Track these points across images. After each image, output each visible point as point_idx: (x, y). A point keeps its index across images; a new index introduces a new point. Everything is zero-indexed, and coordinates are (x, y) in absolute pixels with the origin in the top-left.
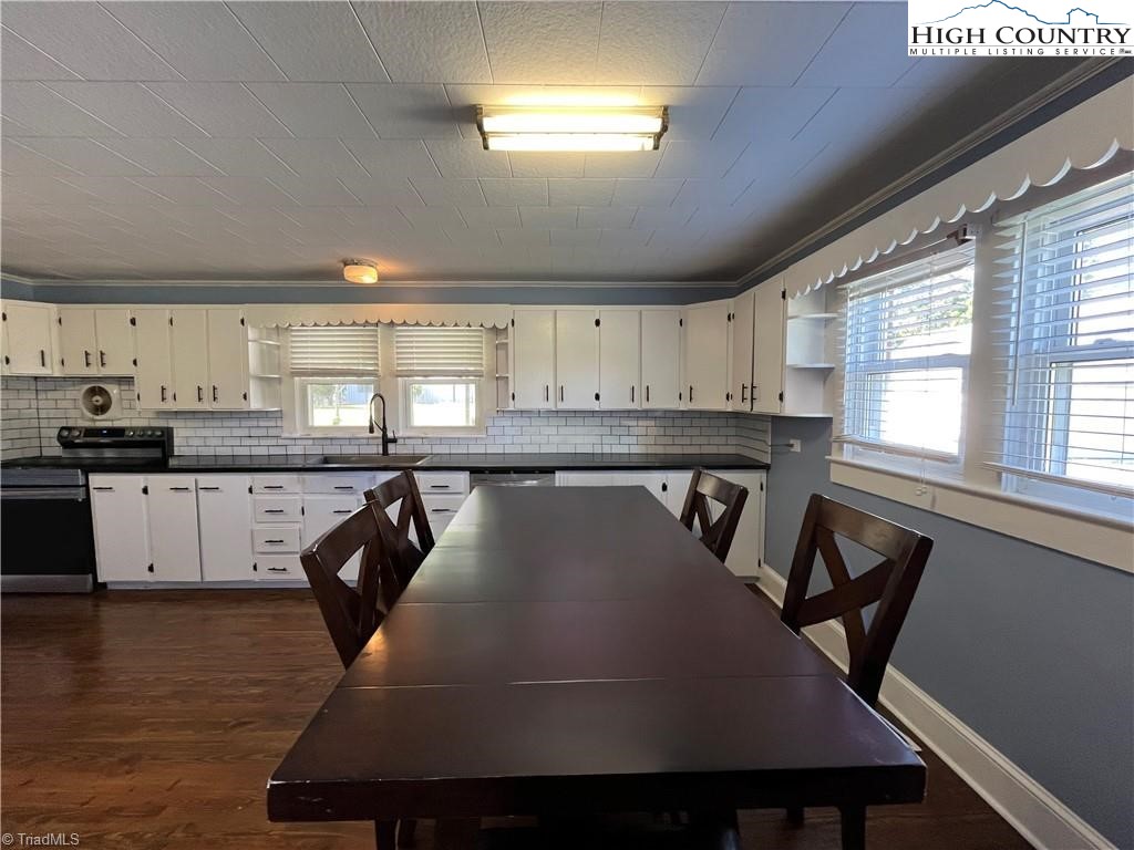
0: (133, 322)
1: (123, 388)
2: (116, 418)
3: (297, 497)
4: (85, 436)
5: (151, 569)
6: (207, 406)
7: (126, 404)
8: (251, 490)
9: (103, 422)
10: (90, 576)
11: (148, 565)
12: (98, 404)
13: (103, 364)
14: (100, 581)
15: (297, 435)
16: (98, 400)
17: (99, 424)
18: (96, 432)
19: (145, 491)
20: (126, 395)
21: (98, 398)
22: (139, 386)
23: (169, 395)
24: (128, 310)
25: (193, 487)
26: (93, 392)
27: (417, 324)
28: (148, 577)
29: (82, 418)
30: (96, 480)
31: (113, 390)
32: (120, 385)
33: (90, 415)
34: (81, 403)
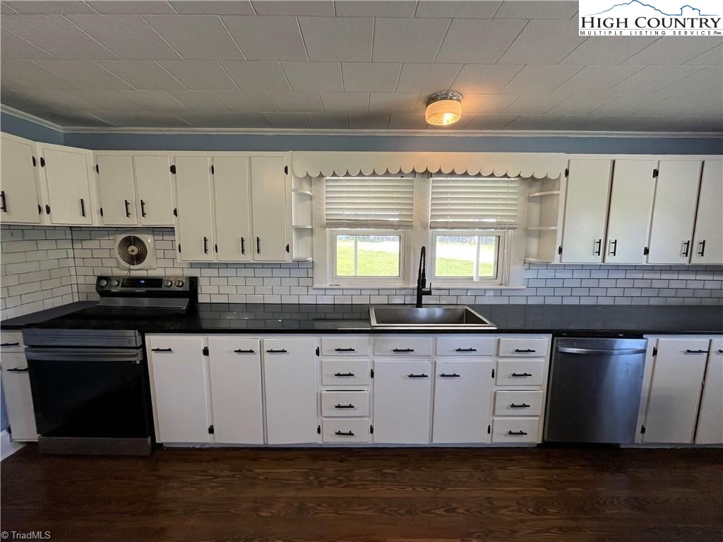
0: (173, 169)
1: (156, 238)
2: (152, 267)
3: (367, 360)
4: (122, 287)
5: (211, 430)
6: (249, 257)
7: (160, 254)
8: (318, 353)
9: (139, 271)
10: (149, 439)
11: (208, 427)
12: (134, 253)
13: (144, 214)
14: (157, 442)
15: (327, 286)
16: (134, 250)
17: (134, 274)
18: (134, 282)
19: (206, 352)
20: (161, 245)
21: (132, 247)
22: (179, 238)
23: (211, 247)
24: (168, 157)
25: (257, 349)
26: (128, 242)
27: (466, 174)
28: (208, 439)
29: (119, 269)
30: (153, 340)
31: (148, 240)
32: (154, 235)
33: (127, 265)
34: (116, 253)
